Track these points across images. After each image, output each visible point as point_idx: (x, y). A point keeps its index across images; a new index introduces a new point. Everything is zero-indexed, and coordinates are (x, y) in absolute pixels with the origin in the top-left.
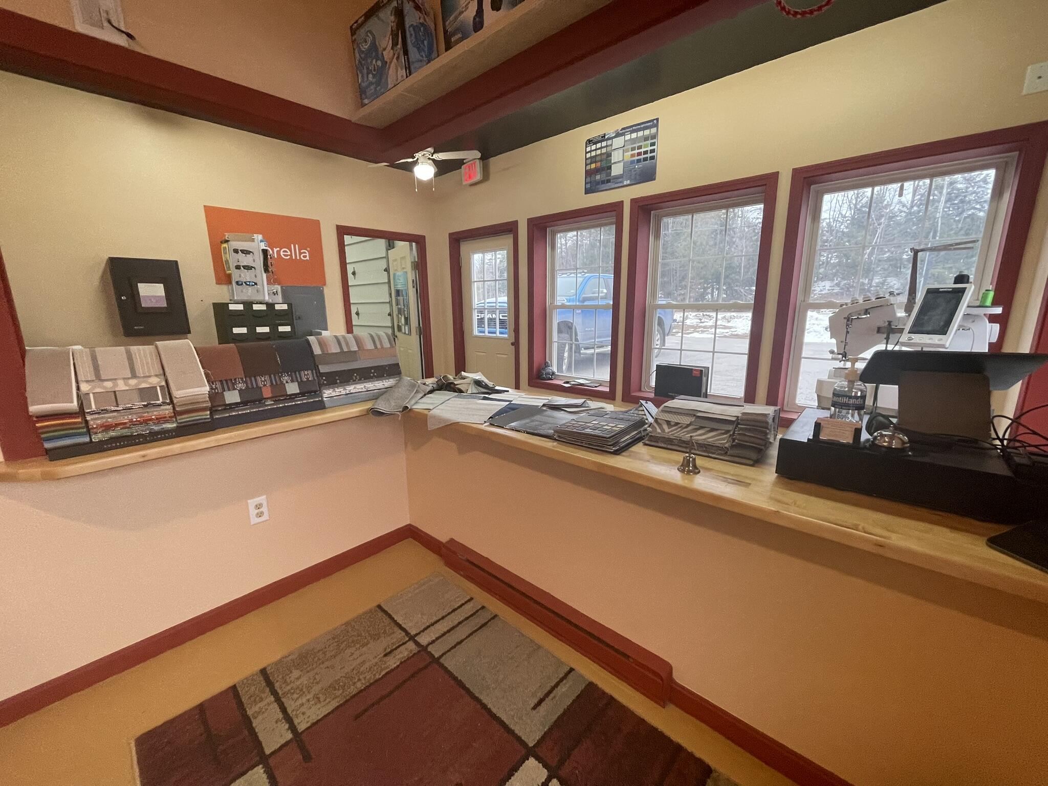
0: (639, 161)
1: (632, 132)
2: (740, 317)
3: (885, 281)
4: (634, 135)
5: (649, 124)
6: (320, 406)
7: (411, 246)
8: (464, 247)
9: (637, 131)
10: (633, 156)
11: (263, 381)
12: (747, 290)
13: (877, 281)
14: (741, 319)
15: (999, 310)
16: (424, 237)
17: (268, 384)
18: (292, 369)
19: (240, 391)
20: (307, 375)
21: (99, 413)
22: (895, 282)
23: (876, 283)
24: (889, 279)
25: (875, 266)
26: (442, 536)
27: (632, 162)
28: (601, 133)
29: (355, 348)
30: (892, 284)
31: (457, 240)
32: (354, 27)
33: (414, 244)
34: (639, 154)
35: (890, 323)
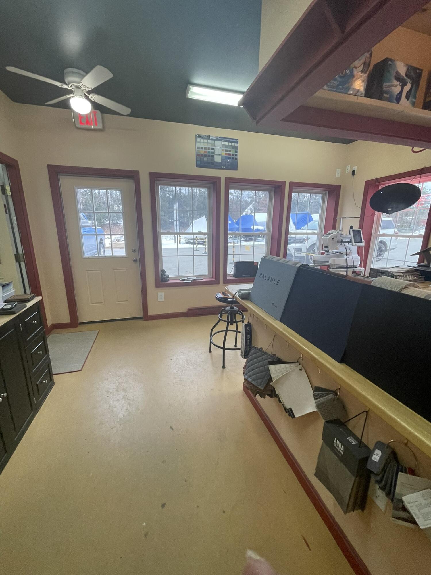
0: (229, 158)
1: (226, 141)
4: (227, 143)
5: (234, 141)
9: (229, 142)
10: (226, 154)
27: (226, 157)
28: (208, 134)
34: (230, 154)
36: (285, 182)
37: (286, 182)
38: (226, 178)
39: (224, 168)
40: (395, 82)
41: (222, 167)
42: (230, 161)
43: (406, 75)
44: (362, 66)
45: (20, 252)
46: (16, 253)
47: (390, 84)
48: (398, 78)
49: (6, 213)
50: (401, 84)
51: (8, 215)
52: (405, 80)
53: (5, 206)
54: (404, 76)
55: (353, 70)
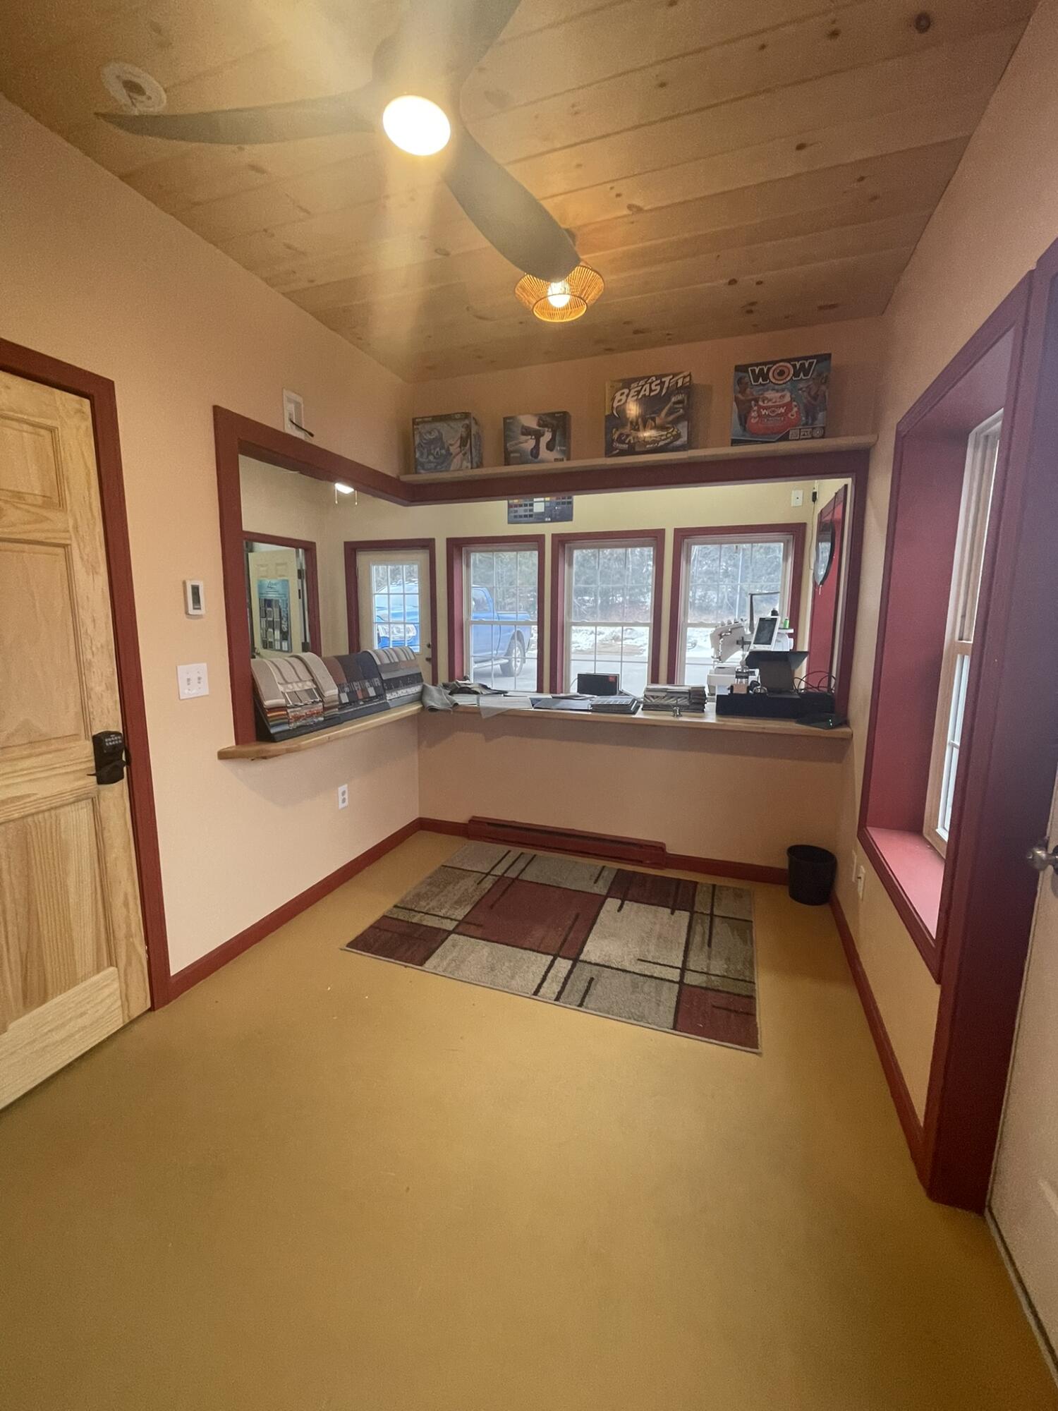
2: (580, 631)
3: (706, 594)
6: (385, 708)
7: (297, 553)
8: (362, 558)
11: (356, 686)
12: (580, 600)
13: (700, 594)
14: (581, 633)
15: (792, 631)
16: (313, 544)
17: (360, 689)
18: (368, 677)
19: (348, 694)
20: (377, 681)
21: (293, 708)
22: (714, 596)
23: (699, 596)
24: (709, 593)
25: (697, 579)
26: (461, 817)
29: (397, 660)
30: (712, 597)
31: (353, 550)
32: (417, 420)
33: (300, 550)
35: (743, 638)
36: (663, 530)
37: (666, 531)
38: (553, 535)
39: (549, 519)
40: (523, 438)
41: (546, 519)
42: (559, 508)
43: (539, 425)
44: (459, 441)
45: (308, 640)
46: (304, 641)
47: (516, 442)
48: (527, 431)
49: (300, 598)
50: (533, 437)
51: (301, 600)
52: (539, 430)
53: (299, 591)
54: (537, 428)
55: (448, 448)
